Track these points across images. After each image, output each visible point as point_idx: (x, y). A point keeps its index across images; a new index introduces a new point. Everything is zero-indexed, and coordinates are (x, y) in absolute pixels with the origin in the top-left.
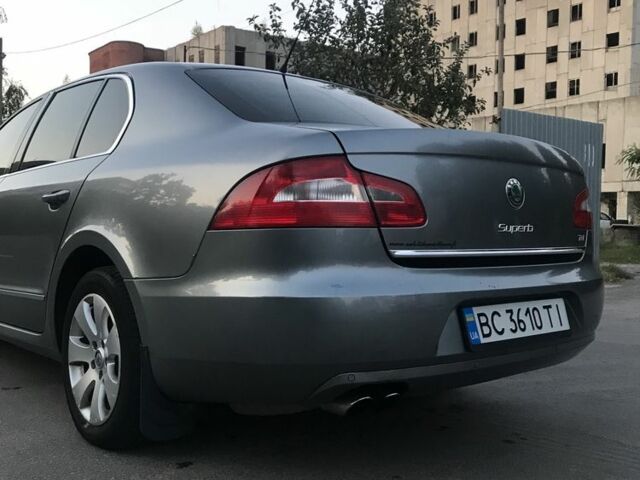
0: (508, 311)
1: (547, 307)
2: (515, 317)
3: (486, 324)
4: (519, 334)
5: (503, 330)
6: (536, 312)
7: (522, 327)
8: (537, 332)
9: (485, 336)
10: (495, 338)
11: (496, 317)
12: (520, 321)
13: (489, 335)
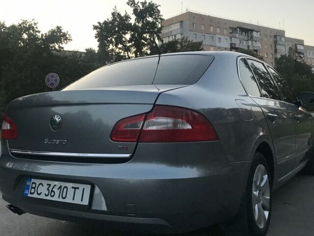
0: (48, 185)
1: (75, 188)
2: (50, 189)
3: (34, 188)
4: (49, 198)
5: (41, 193)
6: (65, 189)
7: (52, 194)
8: (61, 200)
9: (31, 193)
10: (35, 196)
11: (41, 185)
12: (52, 191)
13: (33, 193)
